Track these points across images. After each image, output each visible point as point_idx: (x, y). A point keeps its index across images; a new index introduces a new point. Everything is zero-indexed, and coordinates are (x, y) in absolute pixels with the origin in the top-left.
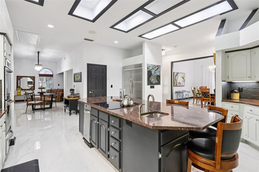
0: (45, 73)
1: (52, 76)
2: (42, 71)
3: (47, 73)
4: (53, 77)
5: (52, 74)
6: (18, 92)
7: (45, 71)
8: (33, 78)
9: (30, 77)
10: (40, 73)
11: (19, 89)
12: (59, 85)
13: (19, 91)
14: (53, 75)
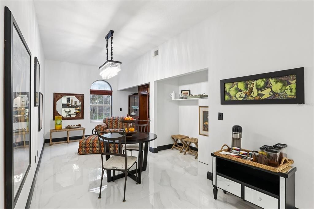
0: (99, 88)
1: (110, 93)
2: (95, 84)
3: (103, 89)
4: (111, 95)
5: (110, 90)
6: (56, 124)
7: (99, 84)
8: (81, 97)
9: (76, 95)
10: (91, 89)
11: (59, 118)
12: (121, 110)
13: (59, 122)
14: (112, 91)
